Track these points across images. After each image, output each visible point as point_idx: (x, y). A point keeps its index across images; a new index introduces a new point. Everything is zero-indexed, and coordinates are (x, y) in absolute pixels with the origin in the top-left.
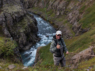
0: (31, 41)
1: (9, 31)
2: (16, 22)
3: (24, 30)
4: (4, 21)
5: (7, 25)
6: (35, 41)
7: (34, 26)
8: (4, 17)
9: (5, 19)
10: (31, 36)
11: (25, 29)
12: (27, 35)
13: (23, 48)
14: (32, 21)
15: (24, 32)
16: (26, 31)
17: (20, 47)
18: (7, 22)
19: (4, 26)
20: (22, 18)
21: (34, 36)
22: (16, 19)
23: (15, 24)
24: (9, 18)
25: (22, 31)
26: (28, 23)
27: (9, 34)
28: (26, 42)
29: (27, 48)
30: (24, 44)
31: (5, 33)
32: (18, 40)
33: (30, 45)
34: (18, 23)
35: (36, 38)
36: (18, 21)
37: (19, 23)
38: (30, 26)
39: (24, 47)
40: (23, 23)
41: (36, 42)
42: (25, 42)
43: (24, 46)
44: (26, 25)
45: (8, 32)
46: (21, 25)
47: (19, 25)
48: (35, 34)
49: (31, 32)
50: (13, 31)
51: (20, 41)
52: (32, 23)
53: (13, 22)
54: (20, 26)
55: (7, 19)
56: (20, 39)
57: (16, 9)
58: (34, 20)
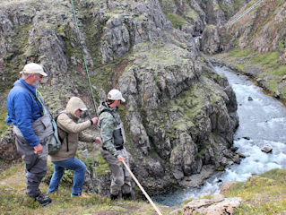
0: (208, 162)
1: (145, 123)
2: (169, 96)
3: (190, 124)
4: (133, 94)
5: (140, 106)
6: (224, 160)
7: (225, 113)
8: (134, 82)
9: (137, 88)
10: (212, 146)
11: (195, 120)
12: (199, 141)
13: (182, 179)
14: (218, 98)
15: (189, 129)
16: (197, 127)
17: (174, 178)
18: (140, 97)
19: (131, 109)
20: (185, 86)
21: (222, 147)
22: (166, 89)
23: (165, 104)
24: (147, 86)
25: (182, 127)
26: (204, 103)
27: (143, 132)
28: (192, 163)
29: (195, 180)
30: (186, 167)
31: (132, 128)
32: (168, 153)
33: (205, 173)
34: (172, 102)
35: (226, 152)
36: (173, 94)
37: (176, 102)
38: (212, 114)
39: (186, 178)
40: (189, 101)
41: (225, 166)
42: (189, 162)
43: (185, 175)
44: (199, 109)
45: (142, 126)
46: (181, 109)
47: (176, 108)
48: (225, 139)
49: (212, 131)
50: (155, 125)
51: (173, 158)
52: (217, 103)
53: (160, 96)
54: (178, 111)
55: (141, 86)
56: (175, 151)
57: (171, 59)
58: (225, 94)
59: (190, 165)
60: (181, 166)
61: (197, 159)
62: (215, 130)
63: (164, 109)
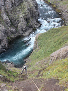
0: (30, 27)
1: (8, 15)
2: (16, 5)
3: (24, 15)
4: (3, 5)
5: (6, 10)
6: (36, 26)
8: (3, 1)
9: (4, 3)
10: (31, 22)
11: (25, 13)
12: (27, 20)
13: (22, 33)
14: (32, 5)
15: (24, 17)
16: (26, 16)
17: (20, 33)
18: (6, 7)
19: (3, 11)
20: (21, 2)
21: (34, 22)
22: (14, 3)
23: (15, 9)
24: (7, 2)
25: (21, 16)
26: (27, 7)
27: (8, 19)
29: (27, 33)
30: (23, 29)
31: (4, 18)
32: (17, 25)
33: (30, 31)
34: (17, 7)
35: (36, 23)
36: (17, 5)
37: (18, 8)
38: (30, 11)
39: (24, 33)
40: (22, 7)
41: (36, 28)
42: (24, 28)
43: (23, 32)
44: (26, 9)
45: (7, 17)
46: (20, 10)
47: (18, 9)
48: (35, 19)
49: (31, 17)
50: (12, 16)
51: (19, 27)
52: (32, 7)
53: (12, 6)
54: (19, 10)
55: (6, 3)
56: (19, 24)
58: (34, 4)
59: (25, 29)
60: (22, 29)
61: (27, 26)
62: (32, 16)
63: (14, 10)
